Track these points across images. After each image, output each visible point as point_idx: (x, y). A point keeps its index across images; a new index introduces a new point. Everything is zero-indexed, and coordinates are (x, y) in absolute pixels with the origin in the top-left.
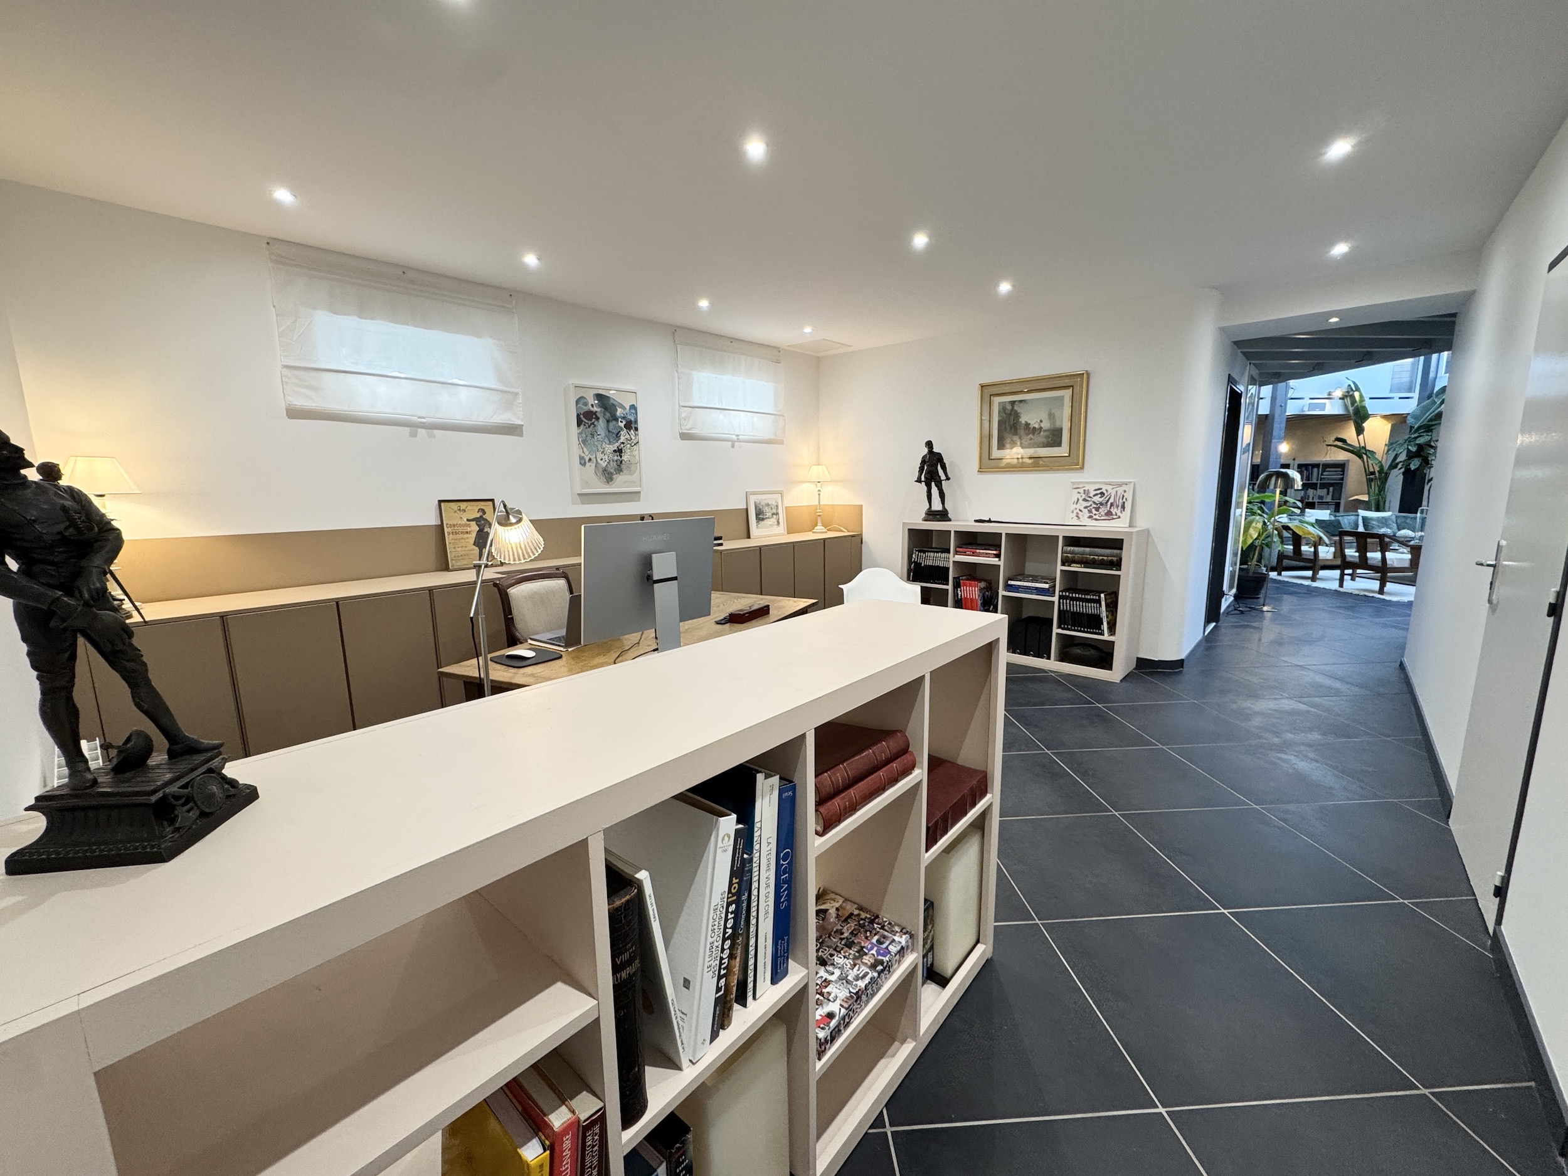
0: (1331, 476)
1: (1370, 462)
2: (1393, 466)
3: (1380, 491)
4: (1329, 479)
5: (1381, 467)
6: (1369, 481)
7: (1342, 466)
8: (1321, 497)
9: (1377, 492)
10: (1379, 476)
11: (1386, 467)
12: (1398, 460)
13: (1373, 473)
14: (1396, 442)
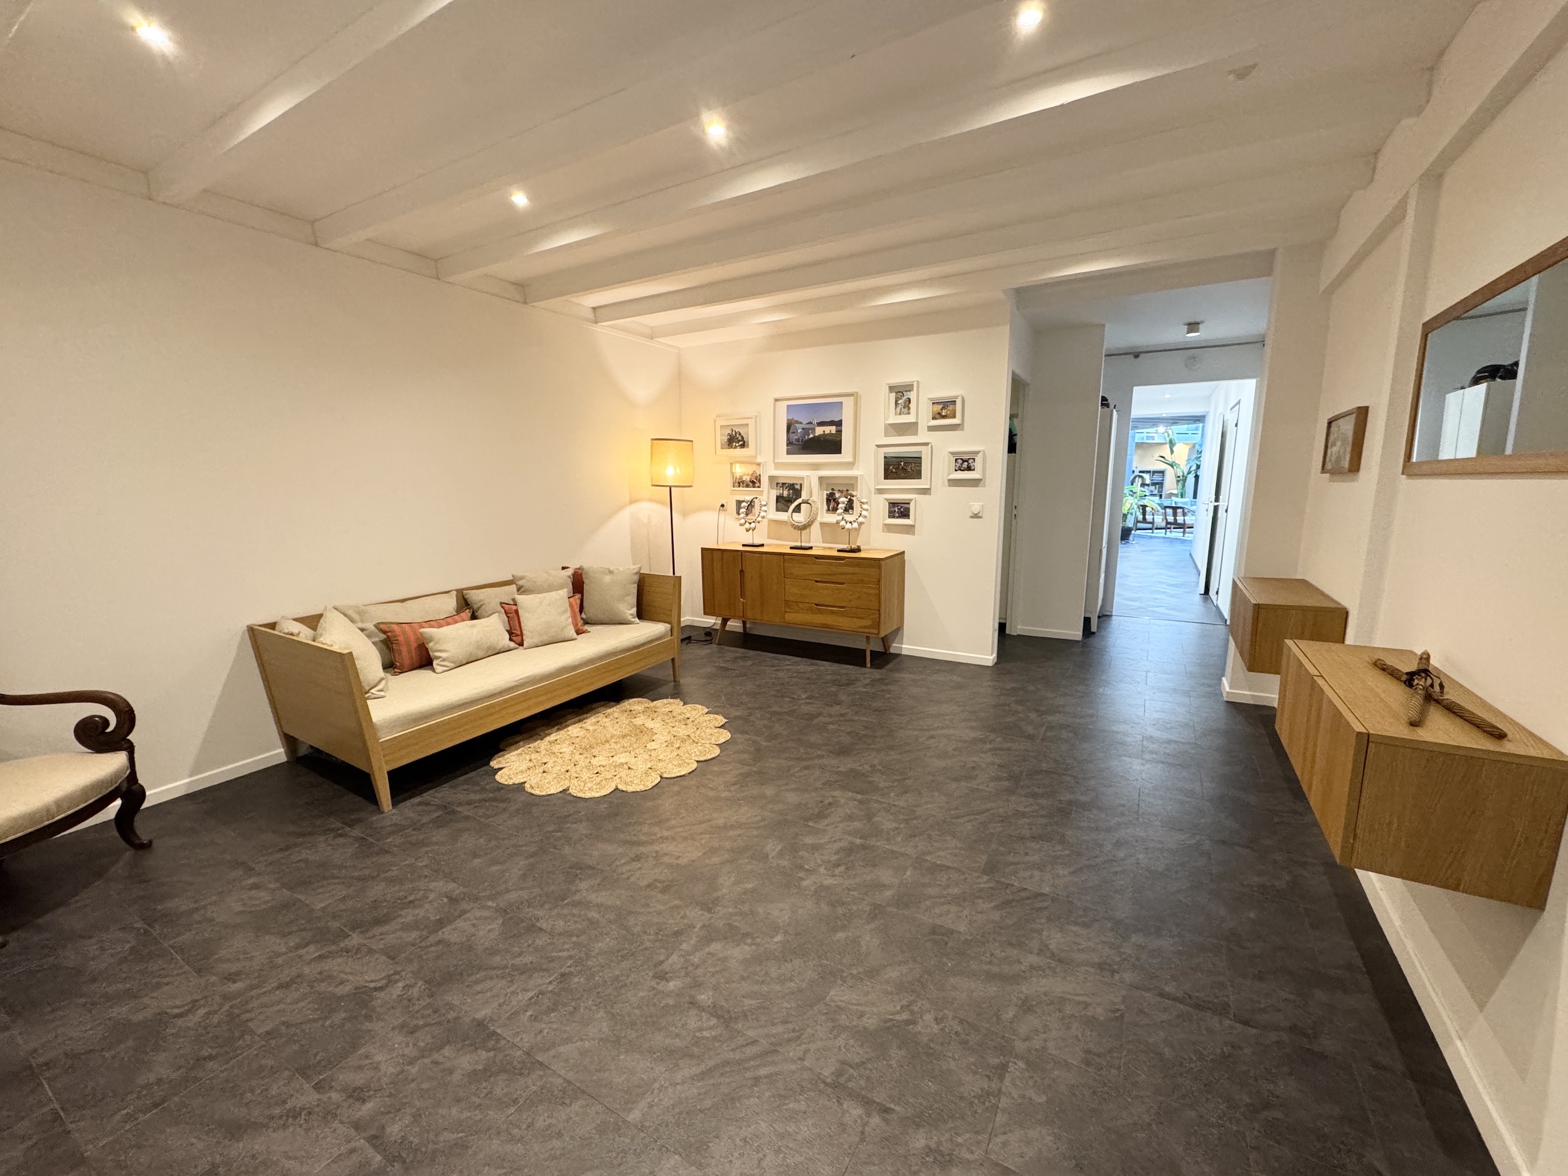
0: (1157, 478)
1: (1178, 470)
2: (1189, 473)
5: (1183, 473)
6: (1178, 481)
7: (1162, 472)
10: (1183, 479)
11: (1185, 474)
13: (1179, 477)
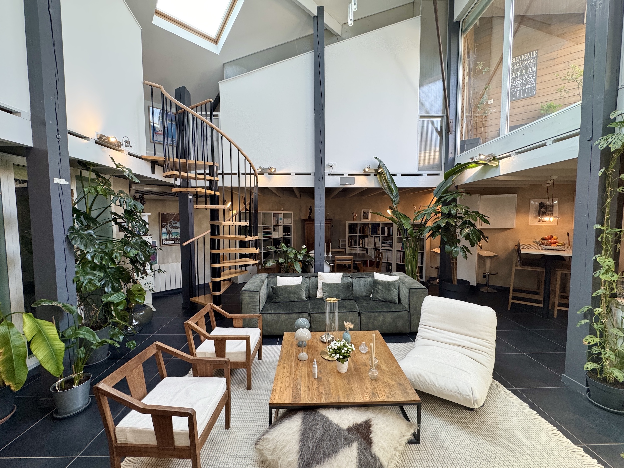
9: (411, 253)
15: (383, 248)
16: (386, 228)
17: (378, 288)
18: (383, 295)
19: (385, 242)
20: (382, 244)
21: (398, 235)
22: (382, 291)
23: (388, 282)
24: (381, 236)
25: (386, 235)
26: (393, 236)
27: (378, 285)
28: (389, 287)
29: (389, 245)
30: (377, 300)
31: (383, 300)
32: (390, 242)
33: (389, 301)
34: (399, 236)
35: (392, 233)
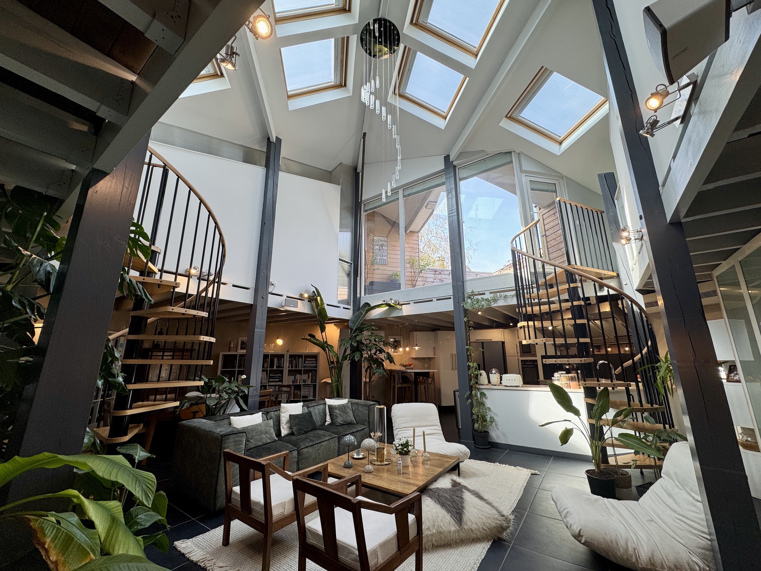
0: (309, 364)
1: (331, 354)
2: (345, 358)
3: (338, 378)
4: (309, 367)
5: (337, 358)
6: (331, 369)
7: (315, 357)
8: (304, 381)
9: (336, 379)
10: (337, 365)
11: (340, 359)
12: (346, 354)
13: (333, 363)
14: (344, 339)
15: (270, 384)
16: (276, 359)
17: (336, 413)
18: (343, 418)
19: (273, 377)
20: (269, 379)
21: (289, 367)
22: (340, 415)
23: (343, 405)
24: (269, 369)
25: (275, 368)
26: (284, 369)
27: (335, 410)
28: (345, 410)
29: (278, 380)
30: (339, 424)
31: (344, 423)
32: (279, 376)
33: (349, 424)
34: (290, 369)
35: (282, 365)
